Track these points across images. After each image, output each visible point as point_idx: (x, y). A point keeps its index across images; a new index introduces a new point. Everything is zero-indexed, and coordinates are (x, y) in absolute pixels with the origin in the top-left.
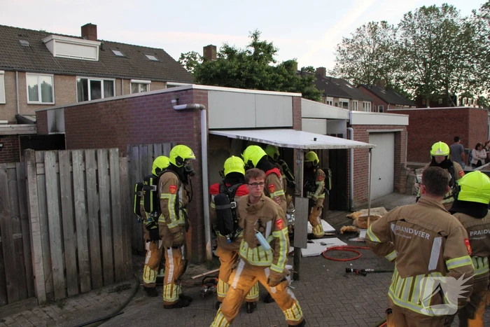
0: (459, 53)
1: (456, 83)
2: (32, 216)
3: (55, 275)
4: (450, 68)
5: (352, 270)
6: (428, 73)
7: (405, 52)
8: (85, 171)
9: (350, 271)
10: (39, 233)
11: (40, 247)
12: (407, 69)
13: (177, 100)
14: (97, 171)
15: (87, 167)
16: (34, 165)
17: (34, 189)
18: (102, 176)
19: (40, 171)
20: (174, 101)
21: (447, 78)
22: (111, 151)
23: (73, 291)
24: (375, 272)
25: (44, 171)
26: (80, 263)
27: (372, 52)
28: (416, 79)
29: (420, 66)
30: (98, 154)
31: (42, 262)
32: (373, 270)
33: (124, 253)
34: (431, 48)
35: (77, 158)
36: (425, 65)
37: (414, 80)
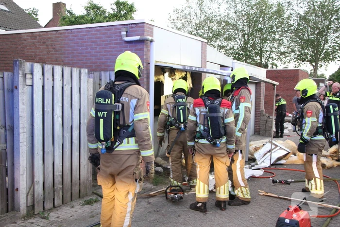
0: (272, 28)
1: (268, 53)
2: (21, 126)
3: (36, 187)
4: (264, 40)
5: (278, 181)
6: (246, 43)
7: (227, 23)
8: (62, 87)
9: (277, 182)
10: (25, 143)
11: (25, 159)
12: (229, 39)
13: (127, 32)
14: (71, 88)
15: (65, 83)
16: (25, 75)
17: (23, 100)
18: (75, 94)
19: (29, 82)
20: (124, 33)
21: (261, 49)
22: (82, 70)
23: (48, 205)
24: (295, 182)
25: (33, 83)
26: (55, 177)
27: (198, 22)
28: (235, 48)
29: (240, 37)
30: (73, 73)
31: (25, 174)
32: (293, 180)
33: (88, 169)
34: (249, 21)
35: (58, 74)
36: (244, 36)
37: (234, 50)
